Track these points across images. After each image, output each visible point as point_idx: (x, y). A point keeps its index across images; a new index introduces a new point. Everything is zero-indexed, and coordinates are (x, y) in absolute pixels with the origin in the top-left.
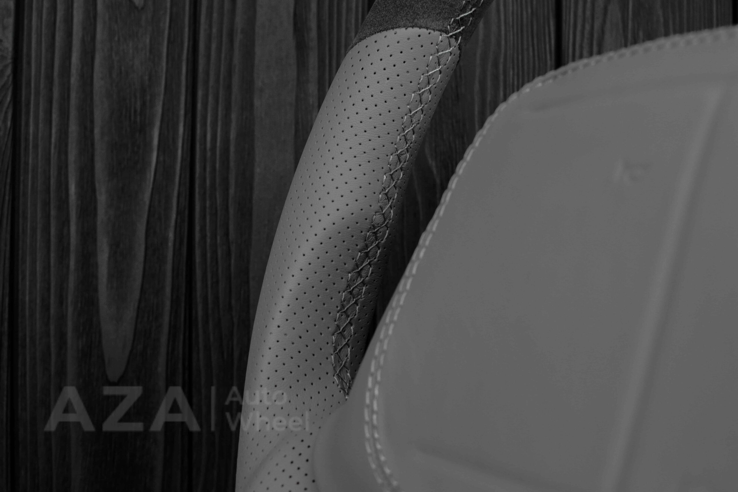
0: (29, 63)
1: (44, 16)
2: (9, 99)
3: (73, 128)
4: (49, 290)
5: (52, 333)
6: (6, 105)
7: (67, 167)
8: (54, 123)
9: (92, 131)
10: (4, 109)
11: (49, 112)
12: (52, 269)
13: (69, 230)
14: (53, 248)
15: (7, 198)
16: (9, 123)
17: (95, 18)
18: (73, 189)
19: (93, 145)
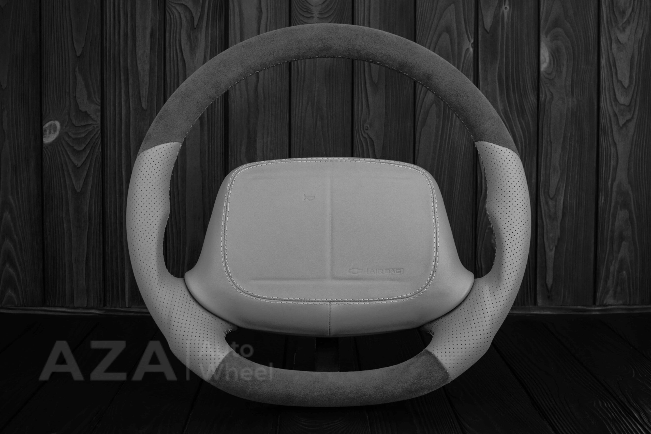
0: (107, 129)
1: (112, 112)
2: (100, 142)
3: (123, 152)
4: (116, 208)
5: (118, 222)
7: (121, 165)
8: (116, 150)
9: (130, 153)
10: (99, 145)
11: (115, 146)
12: (117, 201)
13: (123, 187)
14: (117, 193)
15: (101, 176)
16: (100, 150)
17: (130, 113)
18: (124, 173)
19: (130, 157)
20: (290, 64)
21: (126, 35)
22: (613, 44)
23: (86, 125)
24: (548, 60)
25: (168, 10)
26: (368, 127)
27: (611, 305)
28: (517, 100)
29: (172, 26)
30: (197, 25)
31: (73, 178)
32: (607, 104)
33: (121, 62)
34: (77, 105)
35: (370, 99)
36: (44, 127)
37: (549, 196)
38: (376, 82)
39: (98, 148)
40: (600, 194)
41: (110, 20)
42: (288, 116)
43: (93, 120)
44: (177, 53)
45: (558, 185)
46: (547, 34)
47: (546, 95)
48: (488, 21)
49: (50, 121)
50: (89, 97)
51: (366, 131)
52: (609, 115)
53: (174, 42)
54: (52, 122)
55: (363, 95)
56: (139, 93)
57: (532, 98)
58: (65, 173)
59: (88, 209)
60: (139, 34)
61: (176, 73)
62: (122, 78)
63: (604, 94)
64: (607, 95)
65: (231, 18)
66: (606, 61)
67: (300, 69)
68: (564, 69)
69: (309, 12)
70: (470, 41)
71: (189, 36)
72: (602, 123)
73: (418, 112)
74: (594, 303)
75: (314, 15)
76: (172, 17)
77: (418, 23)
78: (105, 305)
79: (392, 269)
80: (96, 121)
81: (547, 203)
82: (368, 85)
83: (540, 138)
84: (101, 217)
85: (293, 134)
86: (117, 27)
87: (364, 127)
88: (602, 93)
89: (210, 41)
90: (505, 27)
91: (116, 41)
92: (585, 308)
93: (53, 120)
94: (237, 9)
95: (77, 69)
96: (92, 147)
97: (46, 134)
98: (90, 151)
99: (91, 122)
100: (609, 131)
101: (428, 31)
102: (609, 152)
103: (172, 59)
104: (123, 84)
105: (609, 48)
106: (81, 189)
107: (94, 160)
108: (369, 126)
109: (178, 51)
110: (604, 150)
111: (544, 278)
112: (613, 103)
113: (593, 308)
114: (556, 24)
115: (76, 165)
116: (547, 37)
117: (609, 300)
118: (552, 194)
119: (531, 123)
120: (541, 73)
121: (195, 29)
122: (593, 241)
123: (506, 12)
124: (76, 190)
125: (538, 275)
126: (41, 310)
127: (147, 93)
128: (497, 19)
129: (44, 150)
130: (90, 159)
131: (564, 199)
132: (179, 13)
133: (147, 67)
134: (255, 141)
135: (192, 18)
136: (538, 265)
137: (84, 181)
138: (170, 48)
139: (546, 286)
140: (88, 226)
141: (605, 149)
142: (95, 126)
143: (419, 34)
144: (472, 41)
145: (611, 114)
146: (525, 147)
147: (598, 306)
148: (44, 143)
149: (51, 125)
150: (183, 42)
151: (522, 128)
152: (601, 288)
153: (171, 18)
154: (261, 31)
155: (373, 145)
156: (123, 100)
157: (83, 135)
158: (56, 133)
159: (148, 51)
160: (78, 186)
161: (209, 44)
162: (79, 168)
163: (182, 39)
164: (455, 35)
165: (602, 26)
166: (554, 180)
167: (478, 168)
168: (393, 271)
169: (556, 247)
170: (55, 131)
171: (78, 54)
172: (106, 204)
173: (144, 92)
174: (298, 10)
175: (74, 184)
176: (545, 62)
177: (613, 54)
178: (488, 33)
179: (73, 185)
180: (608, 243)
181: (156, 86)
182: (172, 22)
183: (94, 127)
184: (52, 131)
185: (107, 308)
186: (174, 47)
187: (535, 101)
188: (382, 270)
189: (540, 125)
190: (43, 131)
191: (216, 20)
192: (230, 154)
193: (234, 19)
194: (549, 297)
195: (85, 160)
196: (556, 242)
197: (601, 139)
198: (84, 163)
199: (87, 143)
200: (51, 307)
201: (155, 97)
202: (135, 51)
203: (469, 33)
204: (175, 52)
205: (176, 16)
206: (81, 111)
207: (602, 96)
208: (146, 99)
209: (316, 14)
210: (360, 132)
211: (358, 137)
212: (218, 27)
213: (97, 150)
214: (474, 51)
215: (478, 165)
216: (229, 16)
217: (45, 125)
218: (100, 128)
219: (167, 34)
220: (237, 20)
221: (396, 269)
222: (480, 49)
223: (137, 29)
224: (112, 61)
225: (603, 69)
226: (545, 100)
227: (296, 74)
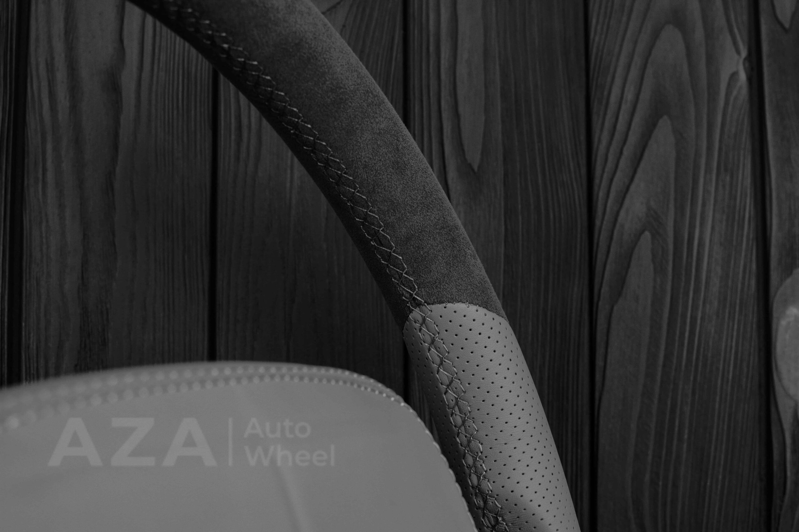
38: (476, 168)
48: (784, 0)
67: (245, 121)
70: (738, 52)
73: (600, 256)
101: (624, 19)
143: (599, 27)
144: (744, 54)
164: (699, 34)
167: (774, 416)
178: (785, 32)
203: (736, 30)
214: (751, 80)
215: (773, 409)
222: (766, 75)
227: (233, 137)
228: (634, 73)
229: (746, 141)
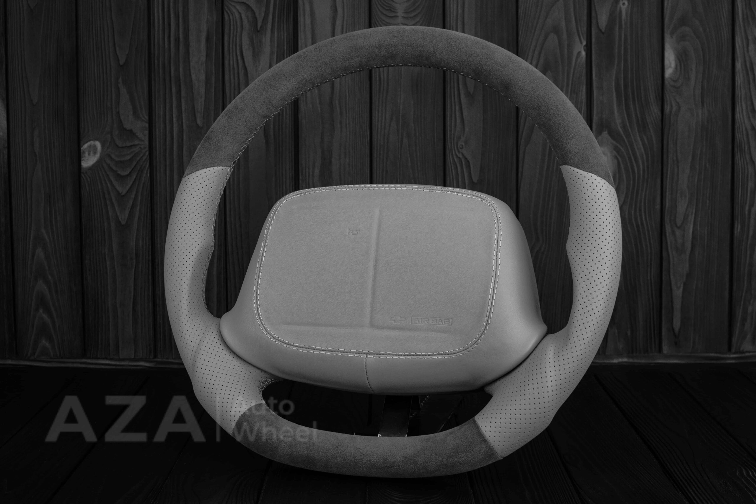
0: (156, 150)
1: (161, 131)
2: (148, 165)
6: (147, 168)
8: (168, 175)
11: (165, 170)
15: (149, 205)
16: (148, 175)
17: (183, 131)
20: (370, 71)
21: (177, 40)
22: (750, 44)
23: (131, 146)
24: (673, 65)
25: (227, 9)
26: (462, 146)
27: (749, 352)
28: (638, 112)
29: (232, 28)
30: (261, 27)
31: (117, 208)
32: (743, 116)
33: (172, 70)
34: (120, 122)
35: (465, 113)
36: (82, 148)
37: (676, 226)
38: (472, 93)
39: (145, 172)
40: (736, 222)
41: (159, 22)
42: (368, 133)
43: (140, 140)
44: (237, 60)
45: (686, 211)
46: (672, 34)
47: (671, 106)
48: (603, 19)
49: (90, 141)
50: (135, 113)
51: (460, 150)
52: (746, 129)
53: (234, 47)
54: (92, 143)
55: (457, 108)
56: (193, 107)
57: (655, 110)
58: (108, 202)
59: (134, 244)
60: (192, 39)
61: (236, 84)
62: (174, 89)
63: (740, 104)
64: (744, 105)
65: (301, 19)
66: (742, 64)
67: (382, 76)
68: (693, 76)
69: (393, 10)
70: (581, 43)
71: (252, 40)
72: (738, 138)
73: (521, 128)
74: (729, 350)
75: (398, 14)
76: (231, 17)
77: (521, 22)
78: (155, 356)
79: (439, 319)
80: (143, 141)
81: (673, 233)
82: (462, 96)
83: (665, 156)
84: (150, 253)
85: (375, 155)
86: (167, 31)
87: (459, 145)
88: (737, 104)
89: (276, 45)
90: (624, 26)
91: (166, 46)
92: (718, 355)
93: (93, 140)
94: (308, 8)
95: (120, 80)
96: (139, 171)
97: (85, 156)
98: (137, 176)
99: (136, 142)
100: (746, 147)
101: (533, 30)
102: (746, 174)
103: (231, 67)
104: (174, 98)
105: (745, 49)
106: (126, 221)
107: (142, 185)
108: (463, 144)
109: (239, 58)
110: (741, 170)
111: (671, 321)
112: (751, 115)
113: (728, 356)
114: (683, 21)
115: (121, 192)
116: (672, 37)
117: (747, 346)
118: (679, 222)
119: (654, 139)
120: (666, 79)
121: (258, 31)
122: (727, 277)
123: (624, 8)
124: (120, 222)
125: (663, 318)
126: (81, 363)
127: (203, 108)
128: (614, 17)
129: (82, 175)
130: (137, 186)
131: (694, 227)
132: (240, 13)
133: (203, 77)
134: (331, 162)
135: (255, 18)
136: (663, 306)
137: (130, 211)
138: (230, 55)
139: (673, 329)
140: (134, 264)
141: (742, 168)
142: (142, 147)
143: (522, 34)
144: (584, 43)
145: (749, 127)
146: (648, 167)
147: (735, 353)
148: (82, 167)
149: (90, 146)
150: (245, 47)
151: (644, 144)
152: (737, 332)
153: (230, 20)
154: (335, 34)
155: (468, 166)
156: (174, 115)
157: (129, 157)
158: (96, 155)
159: (203, 59)
160: (123, 217)
161: (275, 49)
162: (123, 196)
163: (243, 44)
164: (565, 36)
165: (737, 25)
166: (682, 207)
168: (440, 321)
169: (685, 284)
170: (95, 153)
171: (122, 62)
172: (156, 238)
173: (200, 105)
174: (380, 8)
175: (118, 214)
176: (670, 67)
177: (750, 57)
178: (603, 33)
179: (117, 216)
180: (746, 278)
181: (213, 99)
182: (232, 23)
183: (140, 148)
184: (92, 153)
185: (159, 360)
186: (234, 53)
187: (659, 113)
188: (428, 319)
189: (665, 142)
190: (82, 154)
191: (283, 21)
192: (301, 178)
193: (304, 19)
194: (676, 343)
195: (131, 187)
196: (685, 278)
197: (737, 157)
198: (130, 190)
199: (133, 167)
200: (93, 358)
201: (213, 113)
202: (189, 58)
203: (581, 35)
204: (235, 59)
205: (236, 18)
206: (125, 129)
207: (737, 106)
208: (202, 115)
209: (400, 13)
210: (453, 151)
211: (451, 157)
212: (285, 28)
213: (145, 175)
214: (587, 54)
216: (299, 17)
217: (84, 146)
218: (147, 149)
219: (226, 38)
220: (308, 21)
221: (444, 319)
222: (593, 52)
223: (190, 32)
224: (161, 71)
225: (738, 75)
226: (671, 112)
227: (378, 83)
228: (537, 53)
229: (584, 80)
